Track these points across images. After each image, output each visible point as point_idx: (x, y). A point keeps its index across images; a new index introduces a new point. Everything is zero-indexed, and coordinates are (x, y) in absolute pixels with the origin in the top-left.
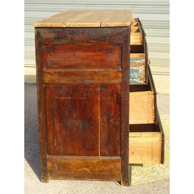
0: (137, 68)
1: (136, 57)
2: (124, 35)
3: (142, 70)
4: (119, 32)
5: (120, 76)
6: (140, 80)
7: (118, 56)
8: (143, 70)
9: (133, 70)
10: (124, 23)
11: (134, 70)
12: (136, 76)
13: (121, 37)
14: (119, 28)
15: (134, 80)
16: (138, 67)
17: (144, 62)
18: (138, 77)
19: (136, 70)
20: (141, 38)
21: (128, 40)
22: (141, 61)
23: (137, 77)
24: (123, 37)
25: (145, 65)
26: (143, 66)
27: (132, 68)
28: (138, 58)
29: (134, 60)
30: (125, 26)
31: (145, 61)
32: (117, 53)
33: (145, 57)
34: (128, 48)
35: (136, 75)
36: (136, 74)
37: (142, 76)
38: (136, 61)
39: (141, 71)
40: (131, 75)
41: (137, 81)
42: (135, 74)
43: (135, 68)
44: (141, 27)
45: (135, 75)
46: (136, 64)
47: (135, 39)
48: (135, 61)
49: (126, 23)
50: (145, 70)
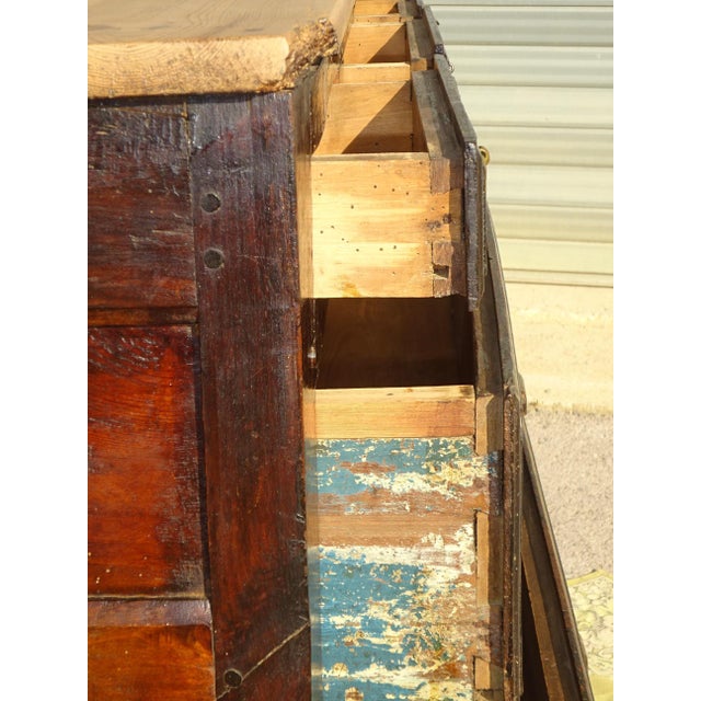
0: (404, 556)
1: (384, 436)
2: (212, 204)
3: (453, 574)
4: (155, 169)
5: (203, 675)
6: (436, 677)
7: (165, 455)
8: (467, 570)
9: (355, 570)
10: (201, 52)
11: (366, 568)
12: (393, 640)
13: (187, 234)
14: (144, 111)
15: (374, 672)
16: (410, 542)
17: (478, 483)
18: (409, 648)
19: (391, 568)
20: (432, 225)
21: (276, 261)
22: (446, 472)
23: (396, 648)
24: (201, 232)
25: (483, 518)
26: (464, 536)
27: (344, 553)
28: (407, 442)
29: (366, 469)
30: (219, 86)
31: (483, 473)
32: (151, 422)
33: (482, 436)
34: (275, 361)
35: (390, 622)
36: (385, 617)
37: (455, 635)
38: (384, 482)
39: (439, 580)
40: (339, 620)
41: (397, 689)
42: (376, 611)
43: (376, 555)
44: (432, 65)
45: (375, 627)
46: (386, 508)
47: (370, 231)
48: (370, 479)
49: (228, 47)
50: (483, 573)
